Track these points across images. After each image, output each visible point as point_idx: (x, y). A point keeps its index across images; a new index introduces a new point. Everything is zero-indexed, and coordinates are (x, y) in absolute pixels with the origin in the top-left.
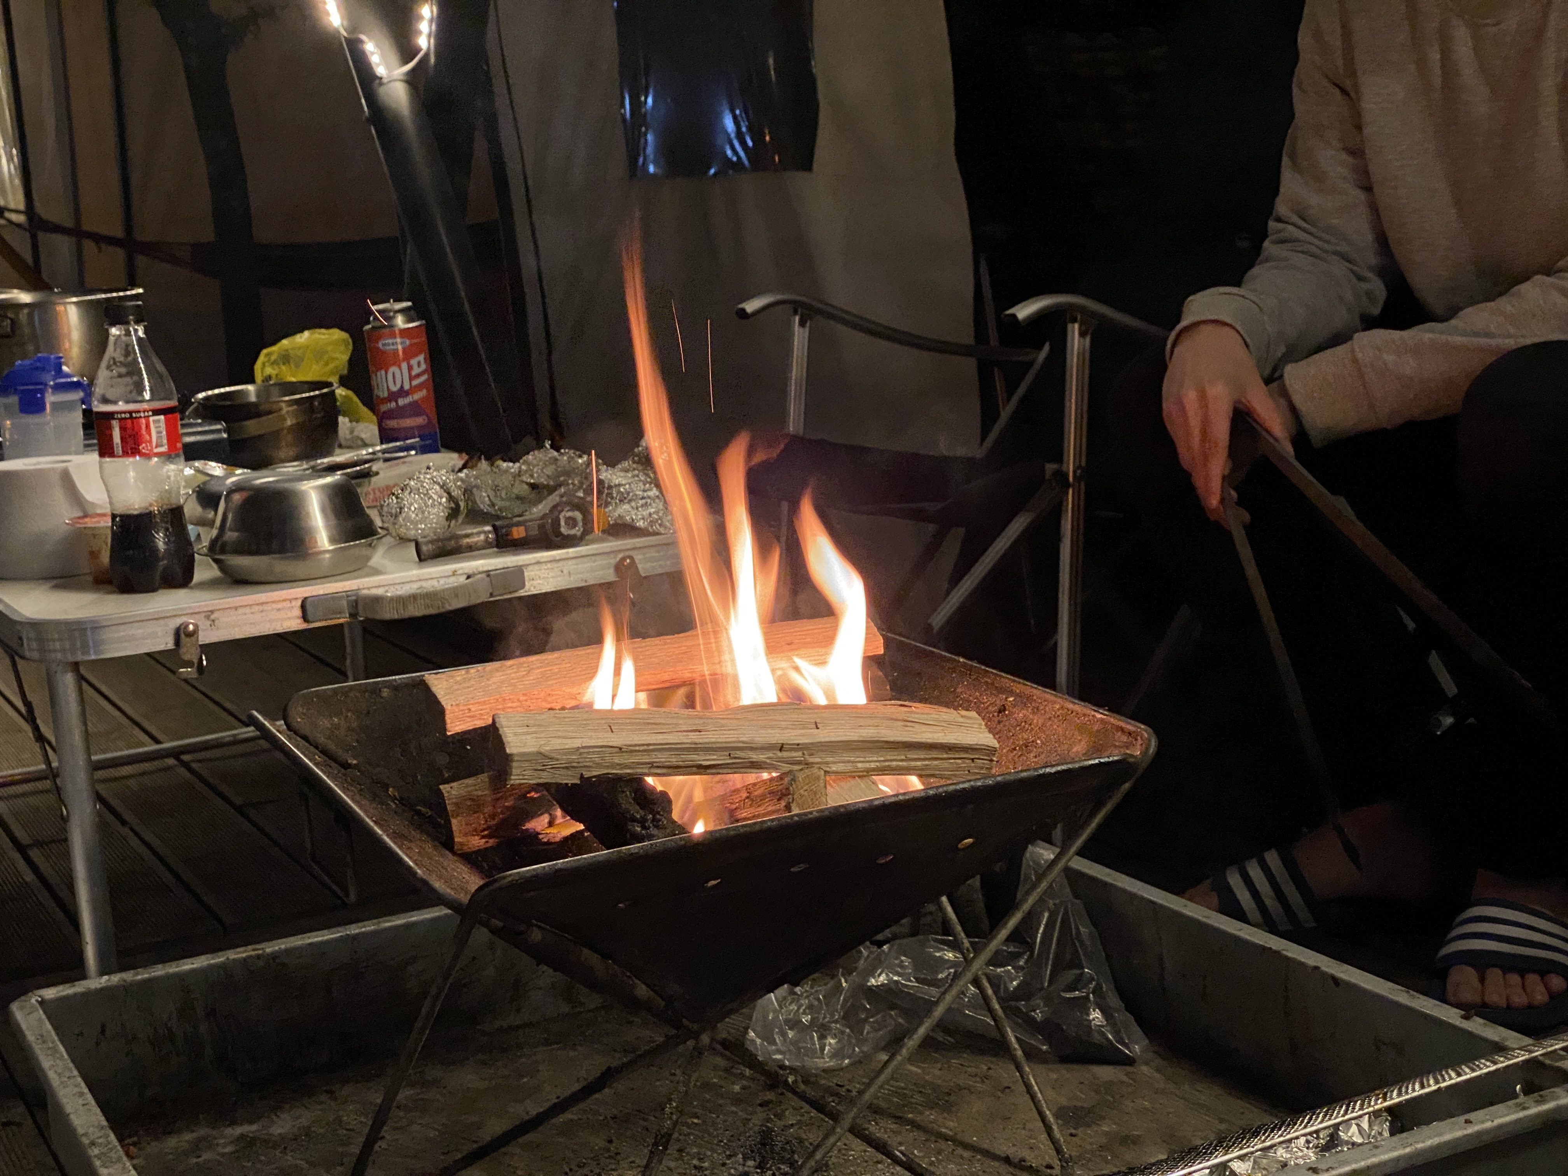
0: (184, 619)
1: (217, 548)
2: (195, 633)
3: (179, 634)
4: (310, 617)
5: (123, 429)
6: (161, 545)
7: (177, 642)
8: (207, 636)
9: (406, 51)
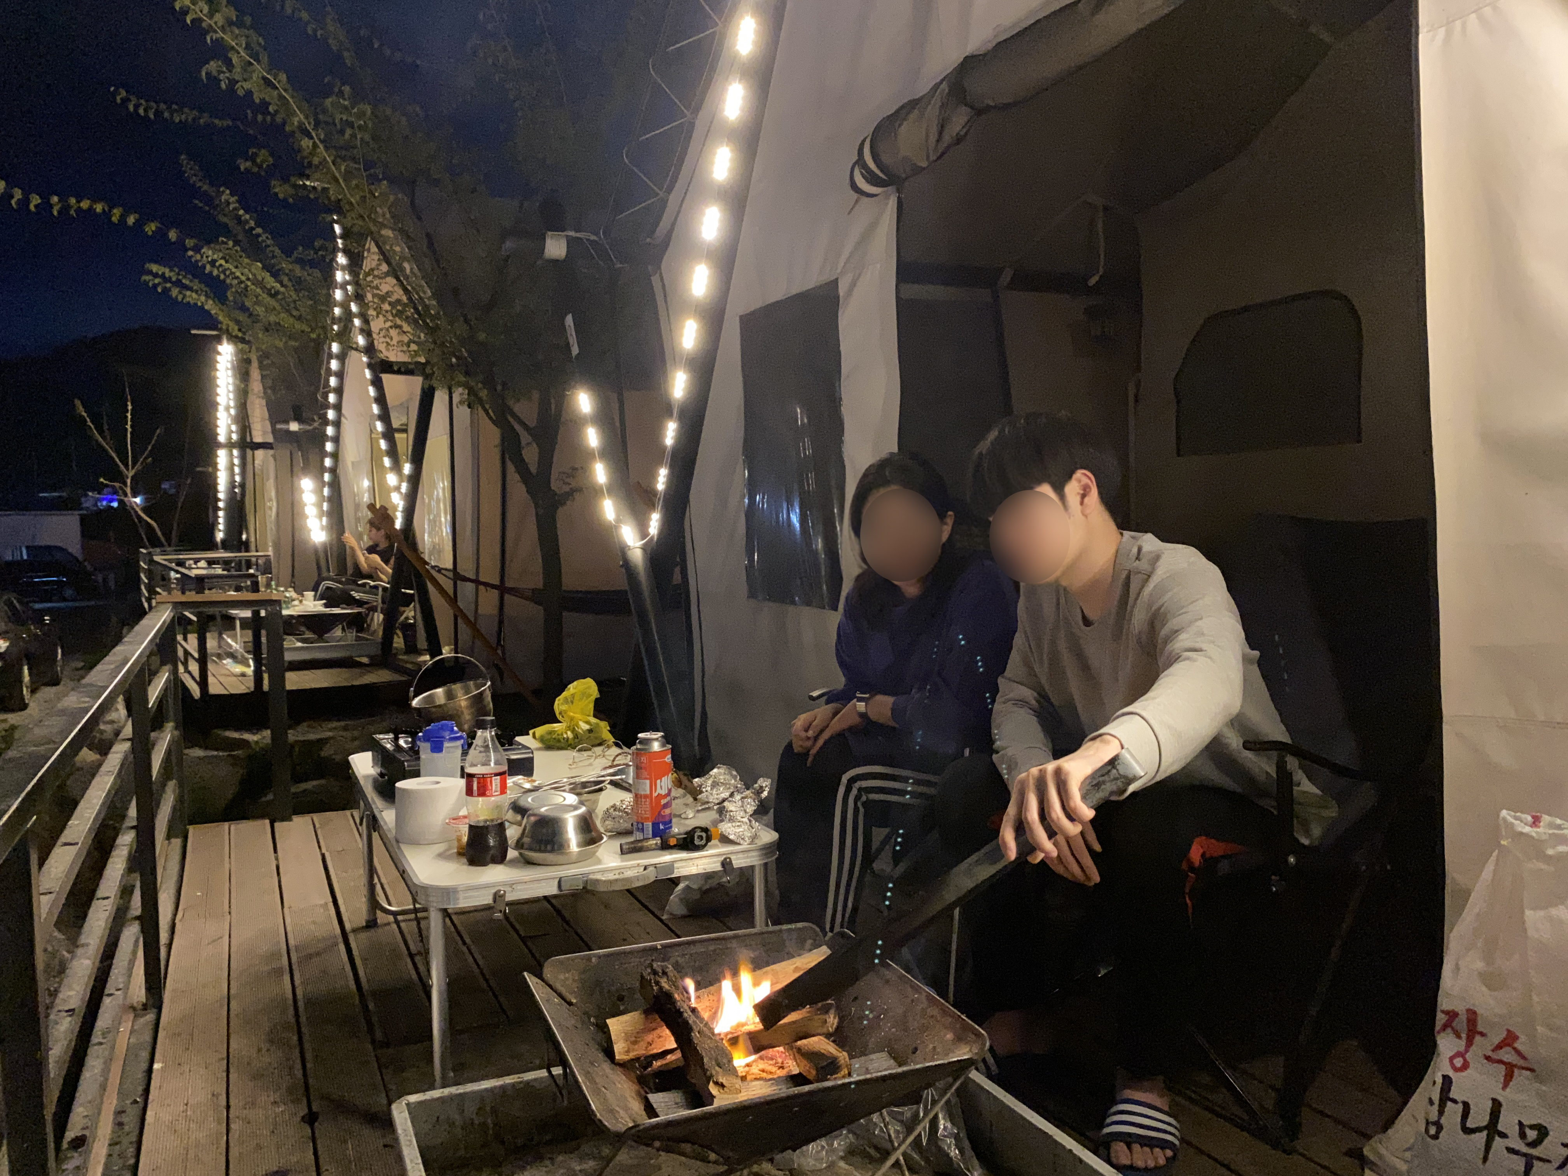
0: (500, 888)
1: (519, 845)
2: (503, 896)
3: (497, 896)
4: (563, 888)
5: (478, 783)
6: (492, 842)
7: (495, 901)
8: (509, 897)
9: (644, 533)
